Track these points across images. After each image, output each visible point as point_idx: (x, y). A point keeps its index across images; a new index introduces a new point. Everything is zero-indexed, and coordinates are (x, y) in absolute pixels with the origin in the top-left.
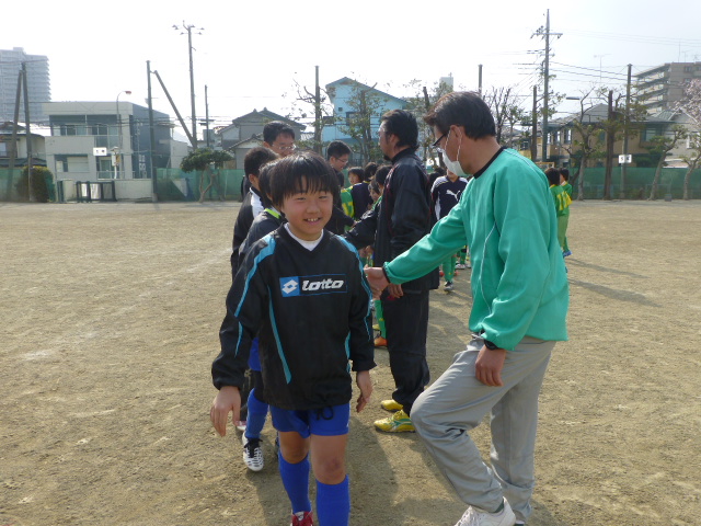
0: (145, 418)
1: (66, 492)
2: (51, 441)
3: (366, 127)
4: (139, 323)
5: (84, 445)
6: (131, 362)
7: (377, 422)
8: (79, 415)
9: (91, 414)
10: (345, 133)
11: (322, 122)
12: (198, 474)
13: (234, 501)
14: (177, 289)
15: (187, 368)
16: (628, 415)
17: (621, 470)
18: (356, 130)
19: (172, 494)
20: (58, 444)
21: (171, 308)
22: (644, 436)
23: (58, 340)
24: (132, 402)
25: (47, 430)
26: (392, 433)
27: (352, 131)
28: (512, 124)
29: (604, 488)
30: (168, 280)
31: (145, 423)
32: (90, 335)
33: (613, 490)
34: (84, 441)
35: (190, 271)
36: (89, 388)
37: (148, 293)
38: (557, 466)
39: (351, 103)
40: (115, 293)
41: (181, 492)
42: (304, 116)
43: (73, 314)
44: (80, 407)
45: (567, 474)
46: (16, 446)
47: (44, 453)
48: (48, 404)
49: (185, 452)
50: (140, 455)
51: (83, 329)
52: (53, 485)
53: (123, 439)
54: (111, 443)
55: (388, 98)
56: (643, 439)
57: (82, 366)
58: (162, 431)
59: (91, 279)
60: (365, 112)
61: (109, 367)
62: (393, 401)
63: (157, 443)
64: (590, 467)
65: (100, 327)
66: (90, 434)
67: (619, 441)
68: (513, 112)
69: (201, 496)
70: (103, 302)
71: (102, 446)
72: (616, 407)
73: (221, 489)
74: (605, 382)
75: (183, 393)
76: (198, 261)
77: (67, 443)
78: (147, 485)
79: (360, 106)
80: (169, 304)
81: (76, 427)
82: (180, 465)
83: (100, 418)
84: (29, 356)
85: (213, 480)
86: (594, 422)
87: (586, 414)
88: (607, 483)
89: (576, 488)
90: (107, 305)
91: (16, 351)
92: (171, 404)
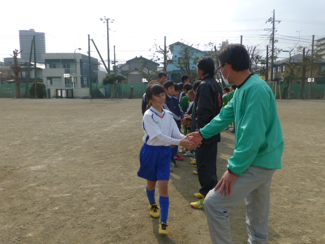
0: (84, 198)
1: (48, 232)
2: (42, 208)
3: (187, 64)
4: (82, 154)
5: (57, 210)
6: (78, 172)
7: (192, 203)
8: (54, 196)
9: (60, 196)
10: (178, 67)
11: (167, 62)
12: (108, 225)
13: (124, 239)
14: (100, 139)
15: (104, 175)
16: (314, 203)
17: (311, 231)
18: (183, 66)
19: (95, 235)
20: (45, 209)
21: (97, 147)
22: (322, 214)
23: (46, 161)
24: (78, 191)
25: (40, 202)
26: (199, 209)
27: (181, 66)
28: (256, 63)
29: (303, 239)
30: (95, 134)
31: (84, 200)
32: (60, 159)
33: (307, 241)
34: (56, 208)
35: (106, 130)
36: (59, 184)
37: (86, 140)
38: (279, 228)
39: (181, 54)
40: (72, 140)
41: (100, 234)
42: (159, 59)
43: (53, 149)
44: (55, 192)
45: (284, 232)
46: (26, 209)
47: (38, 213)
48: (41, 190)
49: (102, 215)
50: (81, 215)
51: (57, 156)
52: (42, 228)
53: (74, 208)
54: (69, 210)
55: (198, 51)
56: (321, 216)
57: (56, 173)
58: (92, 205)
59: (61, 133)
60: (187, 58)
61: (68, 174)
62: (200, 194)
63: (89, 210)
64: (296, 229)
65: (65, 155)
66: (59, 205)
67: (309, 217)
68: (257, 57)
69: (109, 236)
70: (66, 144)
71: (65, 210)
72: (308, 200)
73: (118, 233)
74: (303, 187)
75: (101, 187)
76: (109, 126)
77: (49, 209)
78: (85, 230)
79: (185, 55)
80: (96, 145)
81: (53, 202)
82: (100, 221)
83: (64, 198)
84: (33, 168)
85: (115, 228)
86: (297, 207)
87: (293, 203)
88: (304, 237)
89: (289, 239)
90: (68, 145)
91: (27, 166)
92: (96, 192)
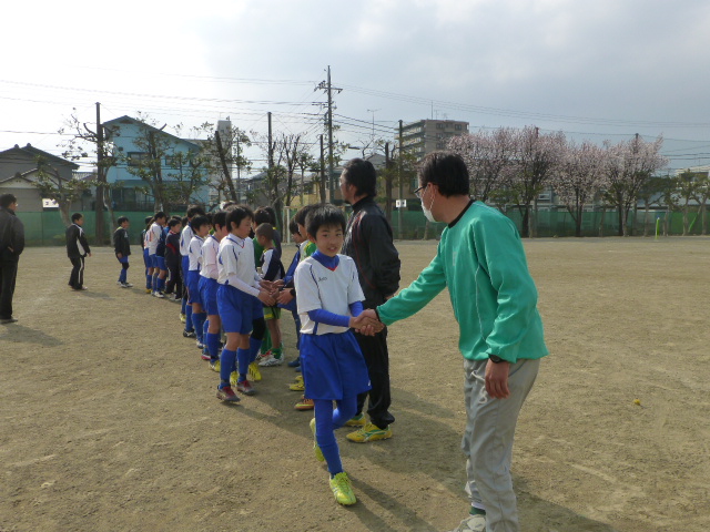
0: (96, 457)
1: (71, 525)
2: (9, 489)
3: (156, 170)
5: (52, 487)
6: (29, 413)
8: (18, 464)
9: (31, 462)
10: (134, 174)
13: (243, 503)
15: (99, 411)
18: (147, 171)
19: (181, 508)
20: (20, 490)
21: (26, 359)
24: (67, 446)
27: (142, 173)
28: (303, 170)
34: (48, 484)
39: (139, 144)
41: (188, 506)
42: (85, 155)
44: (11, 458)
47: (11, 500)
50: (119, 485)
52: (51, 522)
53: (89, 477)
55: (178, 141)
60: (153, 153)
61: (8, 420)
63: (128, 474)
66: (49, 478)
68: (304, 158)
69: (210, 505)
71: (72, 484)
73: (224, 497)
75: (115, 433)
77: (31, 489)
79: (149, 147)
81: (27, 474)
82: (169, 487)
83: (45, 463)
85: (211, 491)
92: (111, 442)
